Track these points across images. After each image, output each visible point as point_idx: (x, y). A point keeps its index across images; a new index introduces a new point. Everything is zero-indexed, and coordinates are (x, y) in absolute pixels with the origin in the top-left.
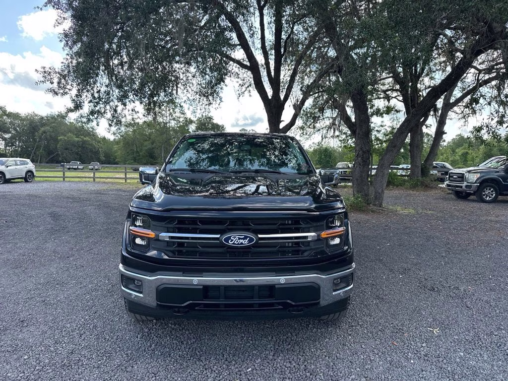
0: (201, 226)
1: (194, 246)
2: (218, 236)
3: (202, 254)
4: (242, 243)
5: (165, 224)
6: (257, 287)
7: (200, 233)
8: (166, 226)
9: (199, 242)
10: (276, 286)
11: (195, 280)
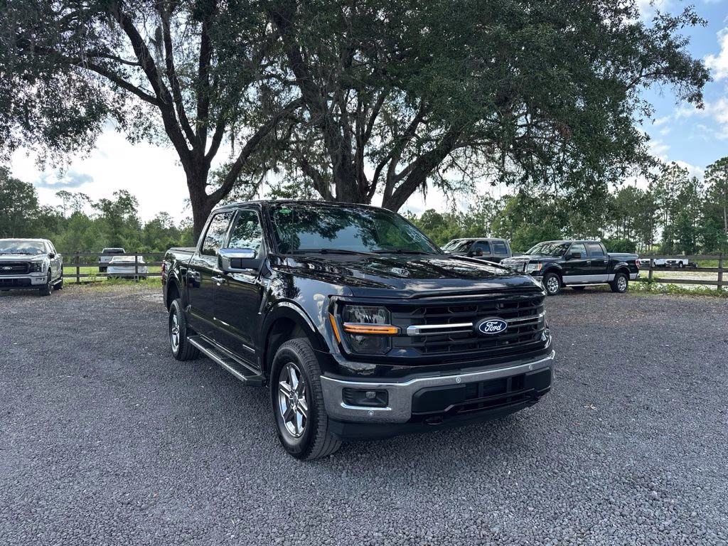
0: (453, 314)
1: (445, 338)
2: (471, 324)
3: (454, 347)
4: (496, 331)
5: (413, 314)
6: (510, 378)
7: (451, 323)
8: (414, 317)
9: (451, 334)
10: (527, 374)
11: (459, 378)
